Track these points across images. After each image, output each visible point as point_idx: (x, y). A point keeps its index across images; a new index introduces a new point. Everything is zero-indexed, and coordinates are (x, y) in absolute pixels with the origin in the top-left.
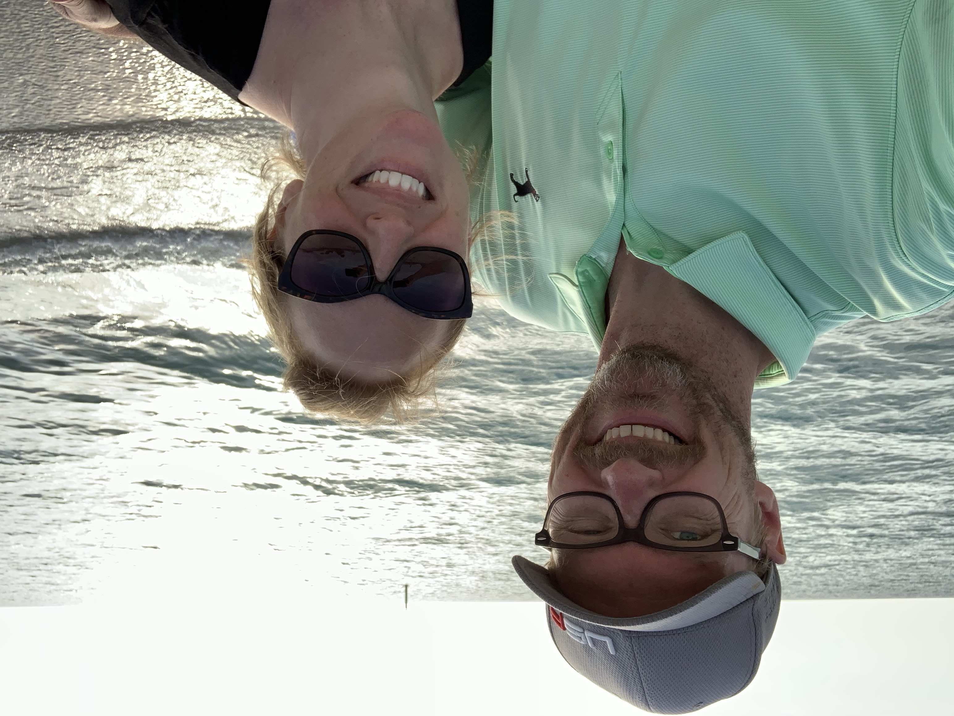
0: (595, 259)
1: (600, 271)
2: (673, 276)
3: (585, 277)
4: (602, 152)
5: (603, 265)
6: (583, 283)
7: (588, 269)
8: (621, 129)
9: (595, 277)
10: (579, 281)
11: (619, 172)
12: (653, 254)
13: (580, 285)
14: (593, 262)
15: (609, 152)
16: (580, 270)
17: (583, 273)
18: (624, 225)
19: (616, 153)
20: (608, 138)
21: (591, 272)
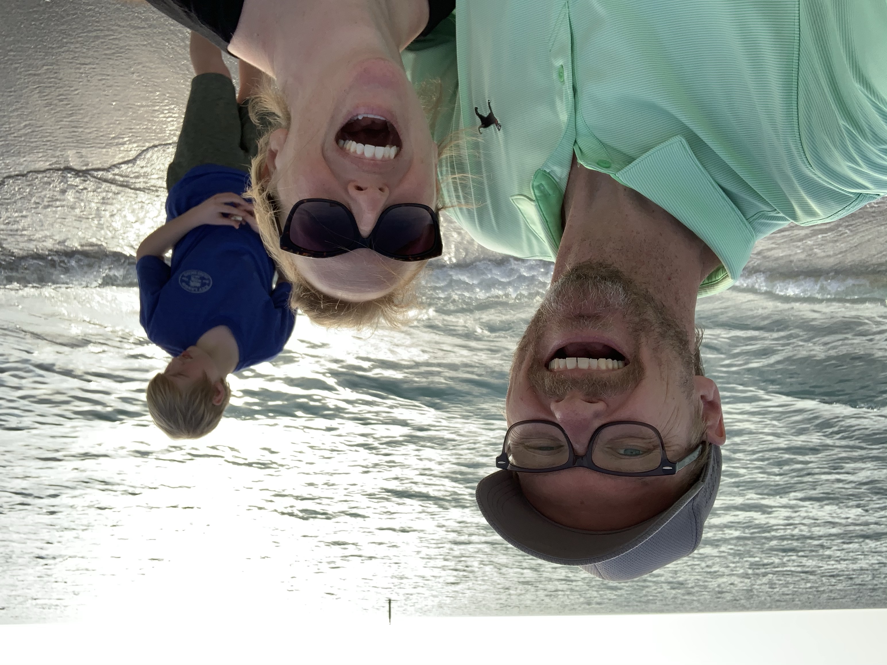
0: (549, 173)
1: (555, 186)
2: (619, 184)
3: (541, 191)
4: (555, 76)
5: (557, 180)
6: (539, 197)
7: (543, 183)
8: (570, 52)
9: (550, 192)
10: (535, 196)
11: (570, 92)
12: (602, 164)
13: (537, 200)
14: (547, 176)
15: (561, 75)
16: (536, 184)
17: (539, 187)
18: (575, 142)
19: (567, 74)
20: (558, 63)
21: (546, 187)
